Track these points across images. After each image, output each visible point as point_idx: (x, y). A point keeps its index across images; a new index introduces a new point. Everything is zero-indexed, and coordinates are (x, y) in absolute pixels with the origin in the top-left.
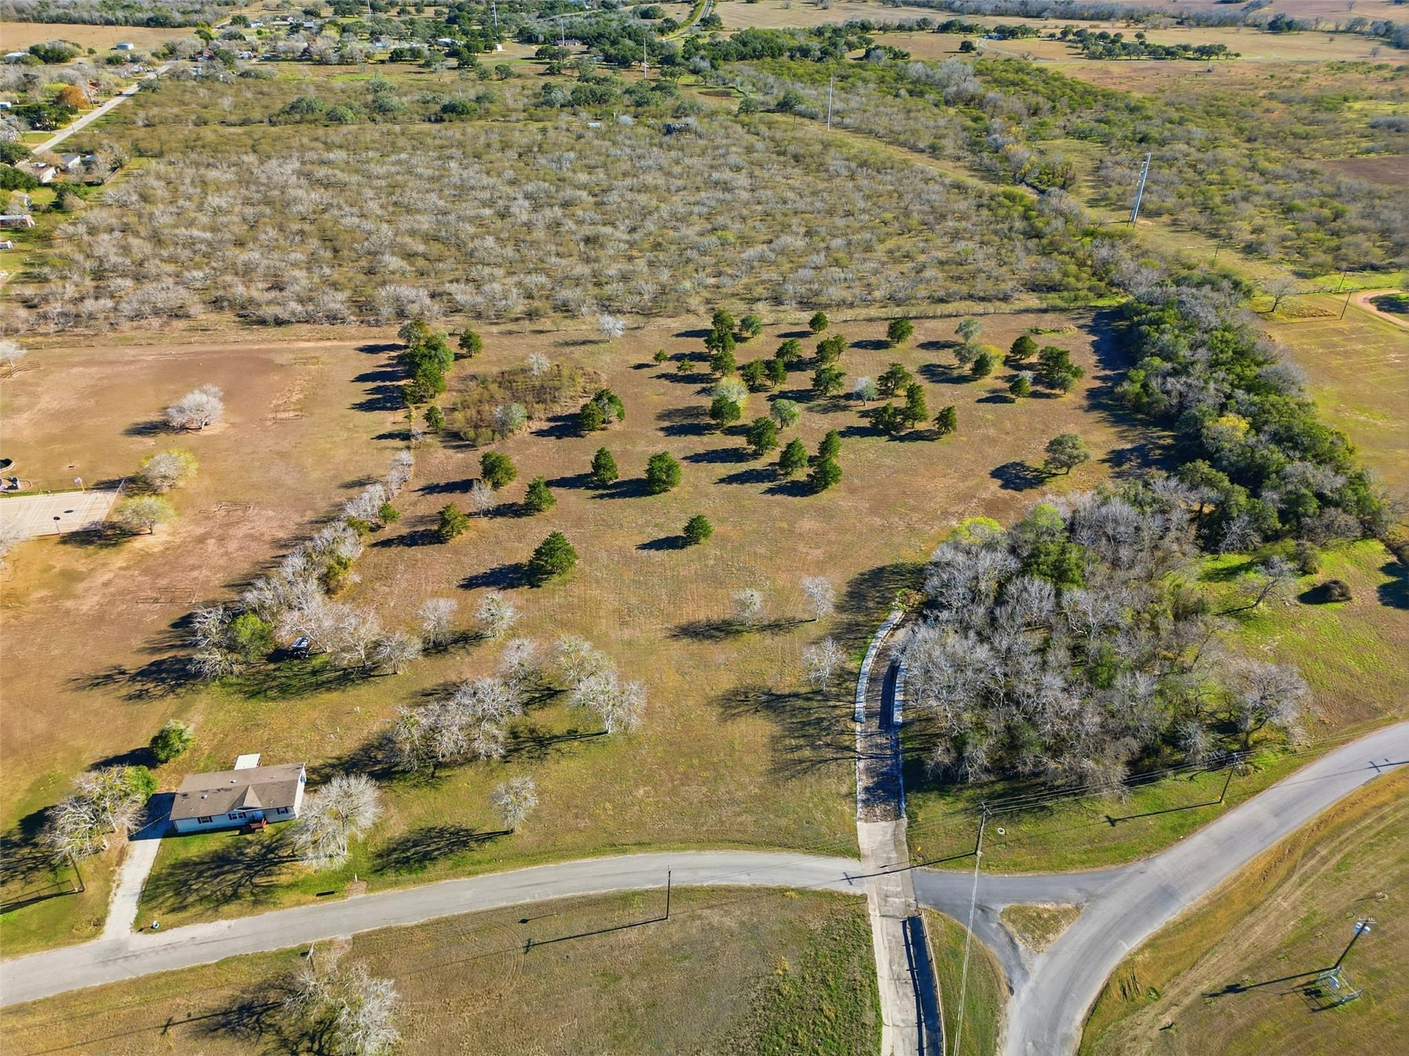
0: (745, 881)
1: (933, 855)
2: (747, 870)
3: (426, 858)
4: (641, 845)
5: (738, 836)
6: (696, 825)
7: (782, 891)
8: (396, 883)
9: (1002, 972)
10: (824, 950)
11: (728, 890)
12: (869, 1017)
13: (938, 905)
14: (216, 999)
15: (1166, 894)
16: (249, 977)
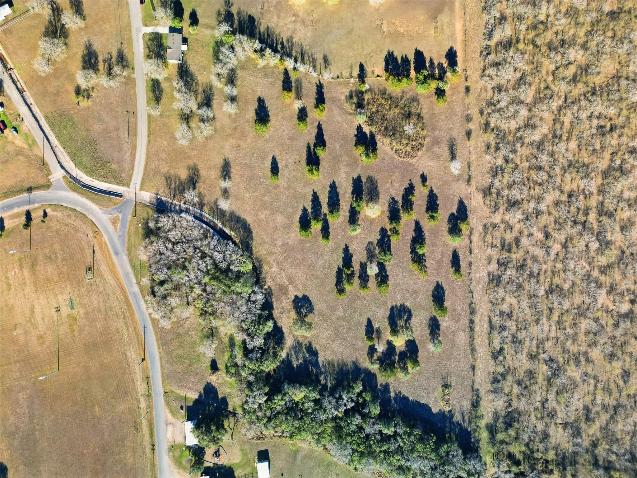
0: (137, 162)
1: (137, 207)
2: (139, 163)
3: (154, 91)
4: (149, 141)
5: (149, 163)
6: (153, 154)
7: (133, 170)
8: (147, 86)
9: (105, 209)
10: (117, 175)
11: (135, 158)
12: (100, 179)
13: (125, 203)
14: (126, 51)
15: (117, 253)
16: (129, 58)
